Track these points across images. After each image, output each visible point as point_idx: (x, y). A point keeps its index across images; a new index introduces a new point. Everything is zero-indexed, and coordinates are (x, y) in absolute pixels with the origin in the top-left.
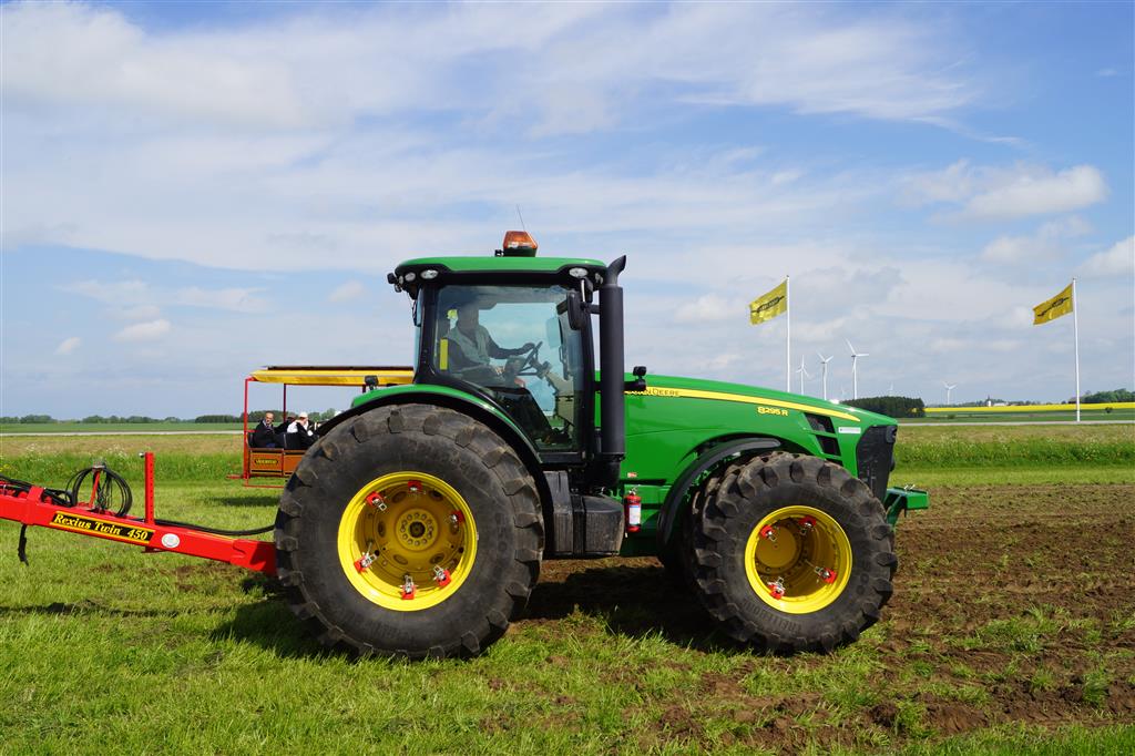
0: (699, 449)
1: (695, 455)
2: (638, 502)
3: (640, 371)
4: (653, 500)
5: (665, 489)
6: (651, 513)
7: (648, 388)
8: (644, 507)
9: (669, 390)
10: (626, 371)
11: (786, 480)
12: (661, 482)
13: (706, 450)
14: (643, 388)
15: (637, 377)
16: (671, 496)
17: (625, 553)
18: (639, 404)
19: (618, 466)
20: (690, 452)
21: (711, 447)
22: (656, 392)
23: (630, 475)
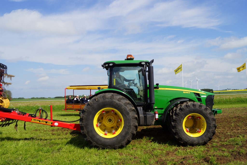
0: (171, 101)
1: (170, 103)
2: (157, 113)
3: (157, 84)
4: (161, 113)
5: (163, 110)
6: (160, 115)
7: (159, 88)
8: (159, 114)
9: (164, 88)
10: (154, 85)
12: (162, 109)
13: (172, 102)
14: (158, 88)
15: (157, 86)
16: (165, 112)
17: (155, 125)
18: (157, 92)
19: (153, 105)
20: (169, 102)
21: (173, 101)
22: (161, 89)
23: (155, 107)
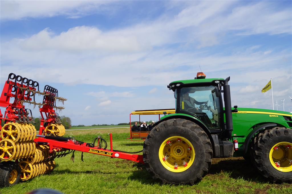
0: (253, 127)
1: (252, 129)
2: (237, 142)
3: (236, 107)
4: (241, 142)
5: (245, 138)
6: (241, 145)
7: (238, 111)
8: (239, 143)
9: (244, 111)
10: (232, 107)
11: (283, 134)
12: (243, 137)
13: (255, 127)
14: (237, 112)
15: (235, 109)
16: (246, 140)
17: (234, 156)
18: (236, 116)
19: (231, 133)
20: (251, 128)
21: (257, 126)
22: (240, 112)
23: (234, 135)
